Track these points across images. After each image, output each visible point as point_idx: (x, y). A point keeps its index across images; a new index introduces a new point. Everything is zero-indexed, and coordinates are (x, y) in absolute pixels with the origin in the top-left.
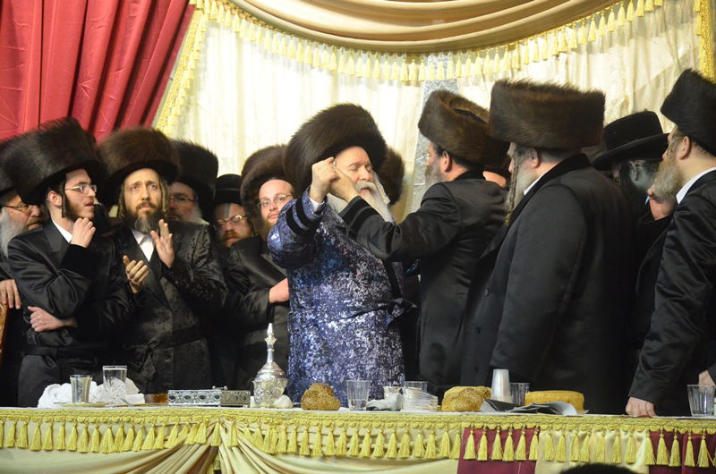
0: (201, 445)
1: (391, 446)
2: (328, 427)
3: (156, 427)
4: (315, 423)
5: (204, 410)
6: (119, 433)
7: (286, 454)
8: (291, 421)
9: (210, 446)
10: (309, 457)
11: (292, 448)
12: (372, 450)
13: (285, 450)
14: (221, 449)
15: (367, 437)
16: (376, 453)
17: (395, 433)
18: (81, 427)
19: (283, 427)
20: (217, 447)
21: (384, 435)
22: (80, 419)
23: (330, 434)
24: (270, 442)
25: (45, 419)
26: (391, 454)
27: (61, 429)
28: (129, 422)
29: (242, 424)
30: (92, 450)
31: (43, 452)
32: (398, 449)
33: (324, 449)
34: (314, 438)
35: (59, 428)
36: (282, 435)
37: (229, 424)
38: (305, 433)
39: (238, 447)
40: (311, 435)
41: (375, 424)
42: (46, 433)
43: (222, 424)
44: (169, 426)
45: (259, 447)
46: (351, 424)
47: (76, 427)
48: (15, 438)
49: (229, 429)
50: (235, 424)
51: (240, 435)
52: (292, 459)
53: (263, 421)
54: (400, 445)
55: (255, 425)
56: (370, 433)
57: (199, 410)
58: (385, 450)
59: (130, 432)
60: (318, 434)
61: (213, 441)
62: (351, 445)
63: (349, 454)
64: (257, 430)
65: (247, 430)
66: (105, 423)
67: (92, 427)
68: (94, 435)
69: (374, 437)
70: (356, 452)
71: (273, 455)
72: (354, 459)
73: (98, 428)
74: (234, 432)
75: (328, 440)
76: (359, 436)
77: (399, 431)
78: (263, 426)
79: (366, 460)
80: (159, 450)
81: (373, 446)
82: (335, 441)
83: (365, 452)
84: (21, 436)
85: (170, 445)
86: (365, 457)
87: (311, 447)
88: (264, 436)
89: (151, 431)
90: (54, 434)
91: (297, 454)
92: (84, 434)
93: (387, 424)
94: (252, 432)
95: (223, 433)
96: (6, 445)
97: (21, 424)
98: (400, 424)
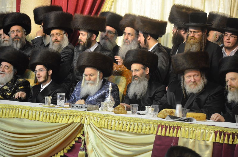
0: (79, 123)
1: (136, 128)
2: (118, 120)
3: (66, 116)
4: (114, 119)
5: (81, 111)
6: (55, 116)
7: (104, 128)
8: (107, 118)
9: (81, 124)
10: (111, 130)
11: (106, 126)
12: (130, 129)
13: (103, 127)
14: (84, 124)
15: (129, 125)
16: (131, 131)
17: (137, 124)
18: (45, 114)
19: (104, 119)
20: (83, 124)
21: (134, 125)
22: (44, 111)
23: (118, 123)
24: (100, 124)
25: (34, 110)
26: (135, 131)
27: (39, 113)
28: (59, 113)
29: (92, 117)
30: (47, 121)
31: (33, 121)
32: (138, 130)
33: (116, 128)
34: (113, 123)
35: (38, 113)
36: (104, 121)
37: (88, 117)
38: (110, 122)
39: (90, 124)
40: (112, 123)
41: (132, 121)
42: (34, 114)
43: (86, 116)
44: (70, 116)
45: (96, 125)
46: (124, 120)
47: (43, 113)
48: (25, 115)
49: (87, 119)
50: (89, 117)
51: (90, 121)
52: (106, 130)
53: (98, 116)
54: (138, 128)
55: (96, 118)
56: (130, 123)
57: (80, 111)
58: (134, 129)
59: (59, 116)
60: (114, 122)
61: (82, 122)
62: (123, 127)
63: (123, 130)
64: (96, 120)
65: (93, 119)
66: (52, 113)
67: (48, 114)
68: (48, 116)
69: (131, 125)
70: (125, 130)
71: (100, 128)
72: (124, 131)
73: (49, 114)
74: (89, 119)
75: (117, 124)
76: (126, 124)
77: (139, 124)
78: (98, 118)
79: (128, 132)
80: (66, 123)
81: (130, 128)
82: (119, 125)
83: (127, 130)
84: (27, 115)
85: (70, 122)
86: (127, 131)
87: (112, 126)
88: (98, 122)
89: (65, 117)
90: (36, 115)
91: (107, 128)
92: (45, 116)
93: (135, 121)
94: (94, 120)
95: (85, 120)
96: (22, 117)
97: (27, 111)
98: (139, 121)
